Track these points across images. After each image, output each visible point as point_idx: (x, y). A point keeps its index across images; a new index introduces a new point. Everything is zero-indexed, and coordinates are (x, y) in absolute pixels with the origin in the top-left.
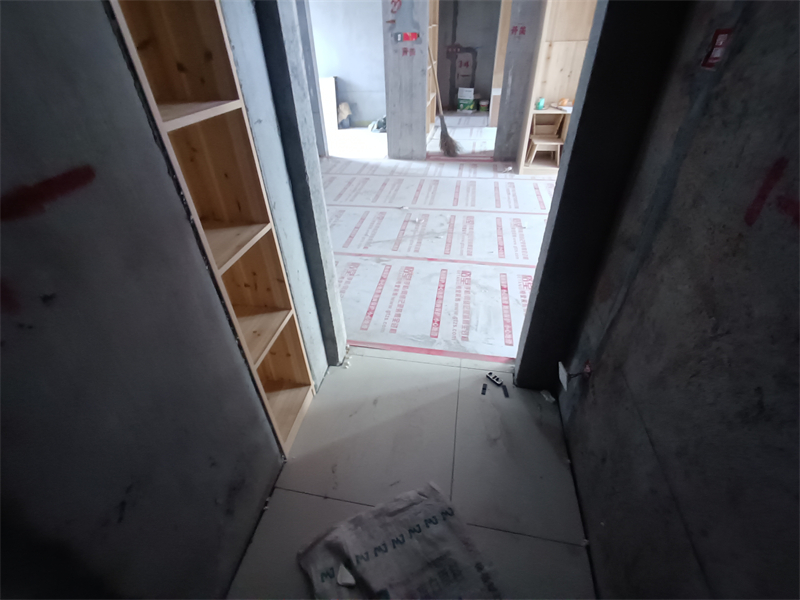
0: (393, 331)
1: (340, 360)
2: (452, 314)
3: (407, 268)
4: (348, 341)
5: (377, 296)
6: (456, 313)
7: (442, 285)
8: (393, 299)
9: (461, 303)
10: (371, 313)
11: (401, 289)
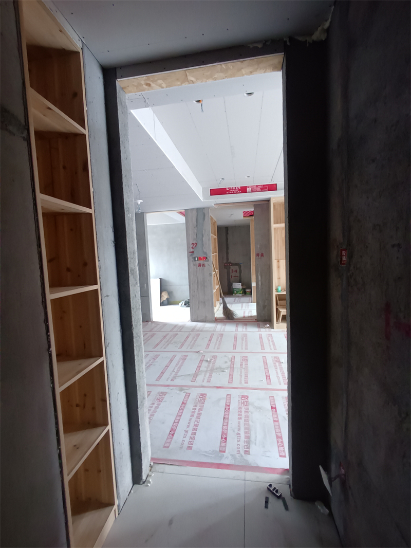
0: (190, 448)
1: (144, 477)
2: (236, 431)
3: (202, 394)
4: (152, 459)
5: (178, 418)
6: (239, 430)
7: (227, 407)
8: (190, 420)
9: (242, 421)
10: (172, 432)
11: (197, 411)
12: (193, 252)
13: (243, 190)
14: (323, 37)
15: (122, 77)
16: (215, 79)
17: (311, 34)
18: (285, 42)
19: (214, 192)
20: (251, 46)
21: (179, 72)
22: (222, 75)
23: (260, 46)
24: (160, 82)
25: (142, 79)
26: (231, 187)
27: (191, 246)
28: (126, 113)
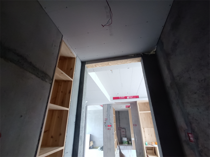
12: (106, 123)
13: (126, 98)
14: (154, 53)
15: (87, 64)
16: (118, 64)
17: (150, 53)
18: (141, 55)
19: (115, 98)
20: (130, 56)
21: (106, 63)
22: (120, 63)
23: (133, 56)
24: (99, 65)
25: (94, 64)
26: (121, 97)
27: (105, 120)
28: (87, 74)
